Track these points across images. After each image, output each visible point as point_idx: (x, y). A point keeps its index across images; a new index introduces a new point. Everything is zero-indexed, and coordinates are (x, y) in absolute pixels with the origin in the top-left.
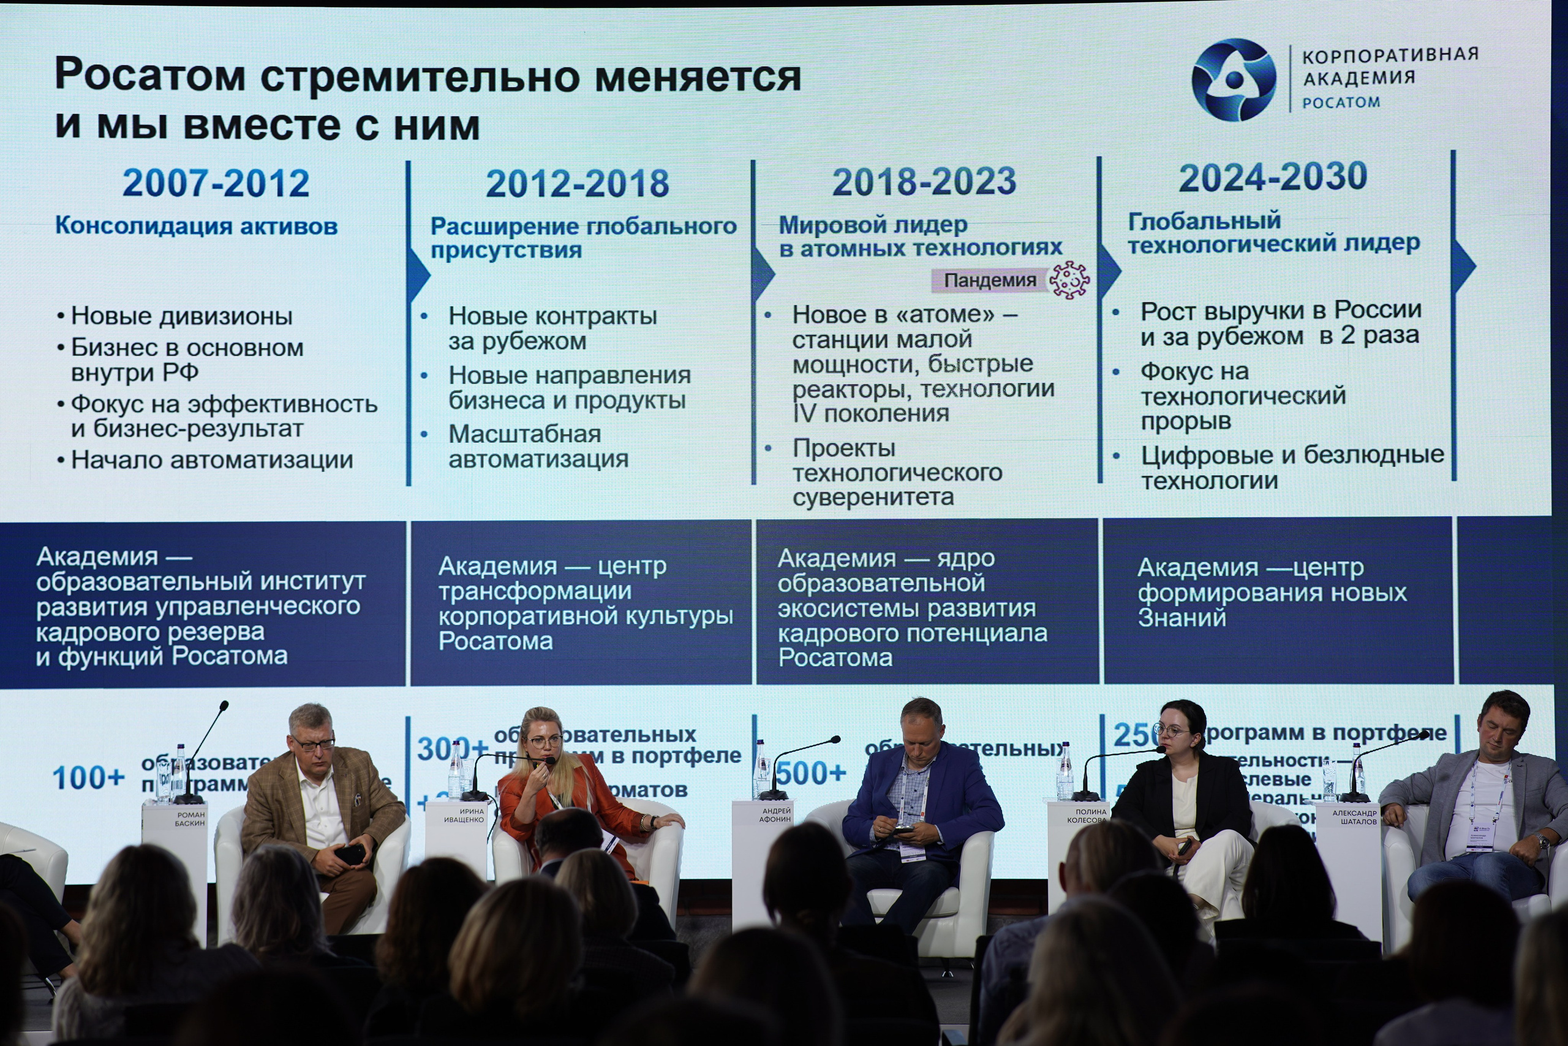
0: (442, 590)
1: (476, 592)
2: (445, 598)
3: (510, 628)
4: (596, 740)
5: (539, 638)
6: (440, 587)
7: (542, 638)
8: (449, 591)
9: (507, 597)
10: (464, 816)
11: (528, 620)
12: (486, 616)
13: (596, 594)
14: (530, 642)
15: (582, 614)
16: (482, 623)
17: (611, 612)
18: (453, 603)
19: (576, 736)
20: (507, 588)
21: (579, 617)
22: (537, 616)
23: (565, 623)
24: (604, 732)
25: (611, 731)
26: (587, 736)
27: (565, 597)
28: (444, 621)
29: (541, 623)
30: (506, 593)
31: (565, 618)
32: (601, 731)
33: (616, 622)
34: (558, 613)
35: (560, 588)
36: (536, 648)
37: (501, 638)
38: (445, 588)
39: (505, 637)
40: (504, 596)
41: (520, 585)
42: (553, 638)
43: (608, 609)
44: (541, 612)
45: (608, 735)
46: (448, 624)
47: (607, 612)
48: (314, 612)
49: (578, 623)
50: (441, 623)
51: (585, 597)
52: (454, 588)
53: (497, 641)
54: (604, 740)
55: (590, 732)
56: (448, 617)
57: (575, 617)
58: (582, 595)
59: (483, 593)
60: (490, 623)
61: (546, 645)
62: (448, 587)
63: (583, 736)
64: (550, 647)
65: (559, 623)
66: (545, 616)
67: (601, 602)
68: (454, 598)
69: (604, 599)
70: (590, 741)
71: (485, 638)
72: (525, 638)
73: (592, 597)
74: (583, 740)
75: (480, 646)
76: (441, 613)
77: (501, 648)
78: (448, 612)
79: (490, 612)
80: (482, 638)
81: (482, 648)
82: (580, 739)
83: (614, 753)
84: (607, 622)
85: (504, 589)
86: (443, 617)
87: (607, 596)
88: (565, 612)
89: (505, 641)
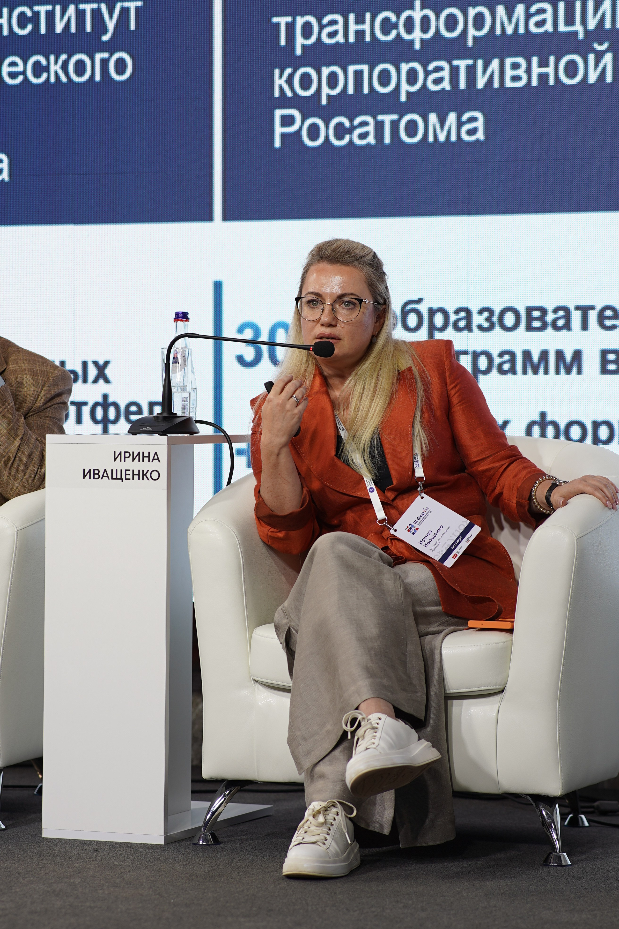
0: (278, 25)
1: (340, 27)
2: (283, 42)
3: (403, 98)
4: (567, 326)
5: (459, 117)
6: (275, 20)
7: (465, 118)
8: (290, 27)
9: (398, 35)
10: (121, 465)
11: (437, 81)
12: (358, 75)
13: (570, 20)
14: (442, 126)
15: (543, 63)
16: (351, 91)
17: (599, 56)
18: (298, 51)
19: (530, 319)
20: (398, 16)
21: (536, 70)
22: (454, 71)
23: (509, 84)
24: (585, 310)
25: (599, 308)
26: (550, 317)
27: (510, 30)
28: (281, 88)
29: (462, 85)
30: (395, 26)
31: (509, 73)
32: (577, 308)
33: (609, 79)
34: (495, 64)
35: (501, 10)
36: (453, 138)
37: (387, 119)
38: (283, 21)
39: (395, 117)
40: (394, 33)
41: (423, 7)
42: (485, 116)
43: (593, 50)
44: (462, 64)
45: (593, 315)
46: (289, 94)
47: (591, 57)
48: (52, 79)
49: (535, 82)
50: (277, 94)
51: (549, 27)
52: (300, 21)
53: (379, 126)
54: (585, 326)
55: (555, 311)
56: (290, 81)
57: (529, 71)
58: (541, 24)
59: (353, 27)
60: (366, 90)
61: (471, 132)
62: (289, 19)
63: (542, 319)
64: (480, 135)
65: (496, 85)
66: (471, 71)
67: (581, 36)
68: (300, 41)
69: (586, 31)
70: (557, 328)
71: (357, 121)
72: (433, 118)
73: (562, 28)
74: (543, 328)
75: (347, 138)
76: (277, 72)
77: (387, 140)
78: (288, 71)
79: (365, 68)
80: (351, 121)
81: (351, 141)
82: (536, 324)
83: (604, 353)
84: (592, 78)
85: (393, 17)
86: (280, 81)
87: (592, 24)
88: (509, 61)
89: (395, 125)
